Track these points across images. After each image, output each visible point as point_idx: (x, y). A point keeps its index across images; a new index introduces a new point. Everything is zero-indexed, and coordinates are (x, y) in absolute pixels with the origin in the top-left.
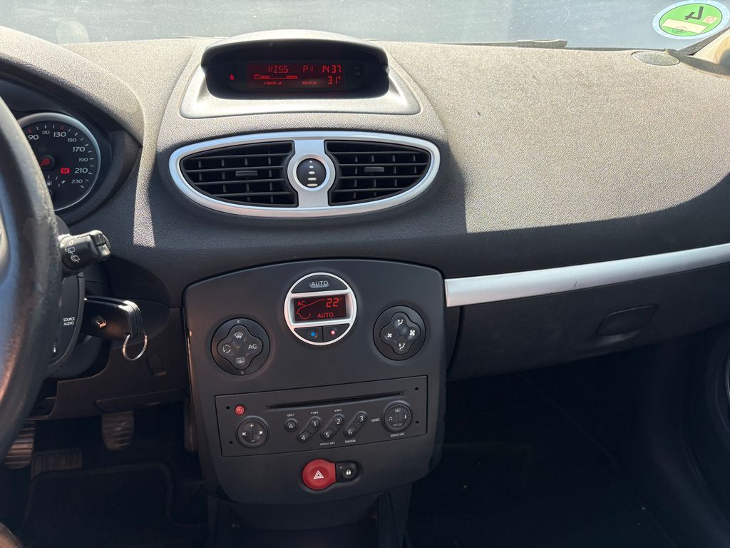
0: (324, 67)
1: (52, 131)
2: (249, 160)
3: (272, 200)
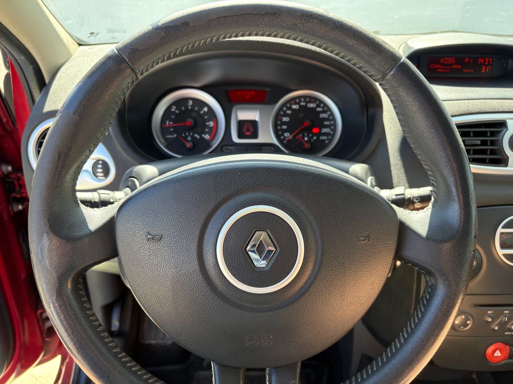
0: (480, 60)
1: (307, 103)
2: (474, 132)
3: (488, 161)
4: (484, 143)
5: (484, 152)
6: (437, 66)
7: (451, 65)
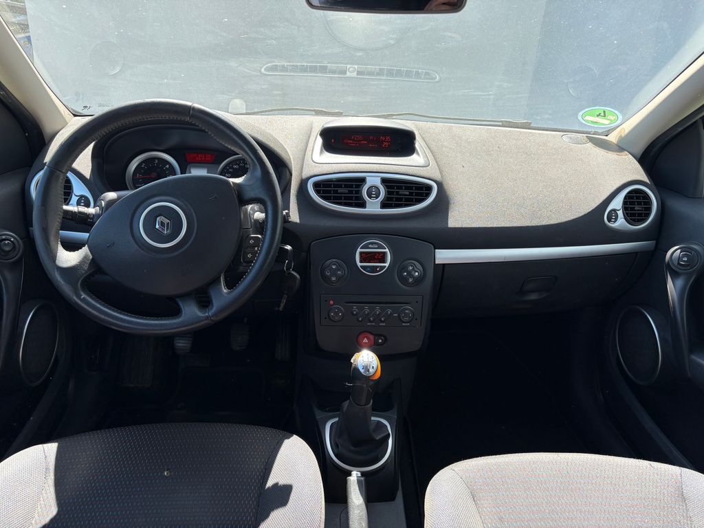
2: (345, 185)
3: (354, 204)
4: (351, 192)
5: (351, 198)
6: (349, 141)
7: (360, 141)
